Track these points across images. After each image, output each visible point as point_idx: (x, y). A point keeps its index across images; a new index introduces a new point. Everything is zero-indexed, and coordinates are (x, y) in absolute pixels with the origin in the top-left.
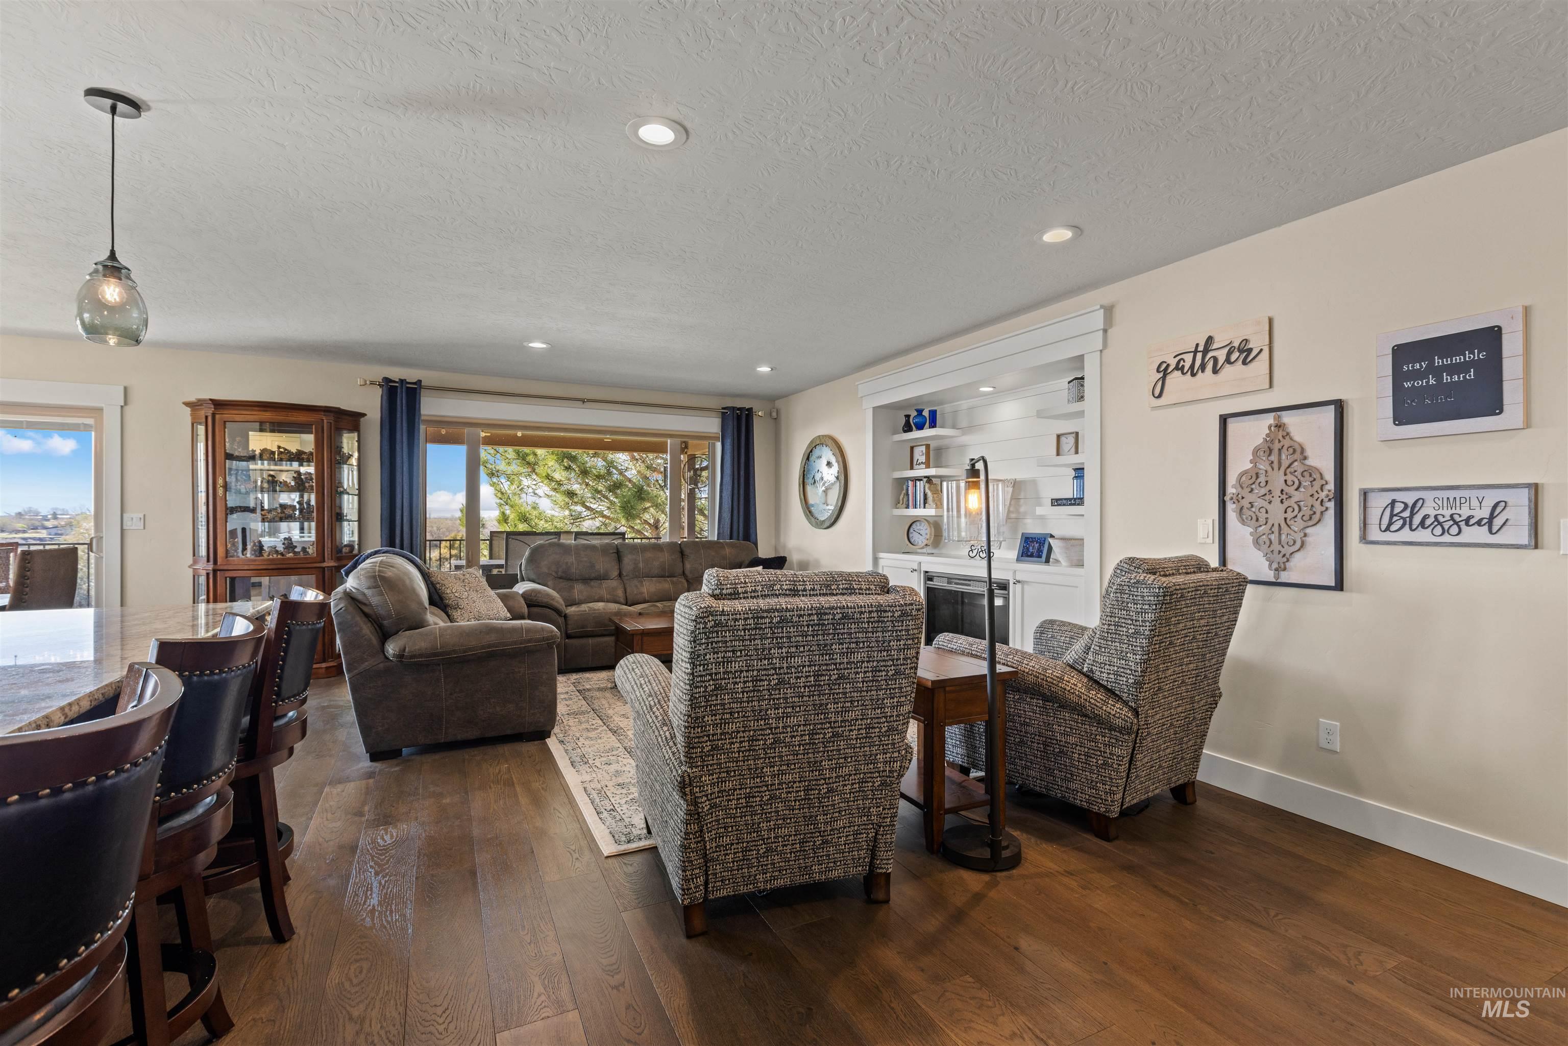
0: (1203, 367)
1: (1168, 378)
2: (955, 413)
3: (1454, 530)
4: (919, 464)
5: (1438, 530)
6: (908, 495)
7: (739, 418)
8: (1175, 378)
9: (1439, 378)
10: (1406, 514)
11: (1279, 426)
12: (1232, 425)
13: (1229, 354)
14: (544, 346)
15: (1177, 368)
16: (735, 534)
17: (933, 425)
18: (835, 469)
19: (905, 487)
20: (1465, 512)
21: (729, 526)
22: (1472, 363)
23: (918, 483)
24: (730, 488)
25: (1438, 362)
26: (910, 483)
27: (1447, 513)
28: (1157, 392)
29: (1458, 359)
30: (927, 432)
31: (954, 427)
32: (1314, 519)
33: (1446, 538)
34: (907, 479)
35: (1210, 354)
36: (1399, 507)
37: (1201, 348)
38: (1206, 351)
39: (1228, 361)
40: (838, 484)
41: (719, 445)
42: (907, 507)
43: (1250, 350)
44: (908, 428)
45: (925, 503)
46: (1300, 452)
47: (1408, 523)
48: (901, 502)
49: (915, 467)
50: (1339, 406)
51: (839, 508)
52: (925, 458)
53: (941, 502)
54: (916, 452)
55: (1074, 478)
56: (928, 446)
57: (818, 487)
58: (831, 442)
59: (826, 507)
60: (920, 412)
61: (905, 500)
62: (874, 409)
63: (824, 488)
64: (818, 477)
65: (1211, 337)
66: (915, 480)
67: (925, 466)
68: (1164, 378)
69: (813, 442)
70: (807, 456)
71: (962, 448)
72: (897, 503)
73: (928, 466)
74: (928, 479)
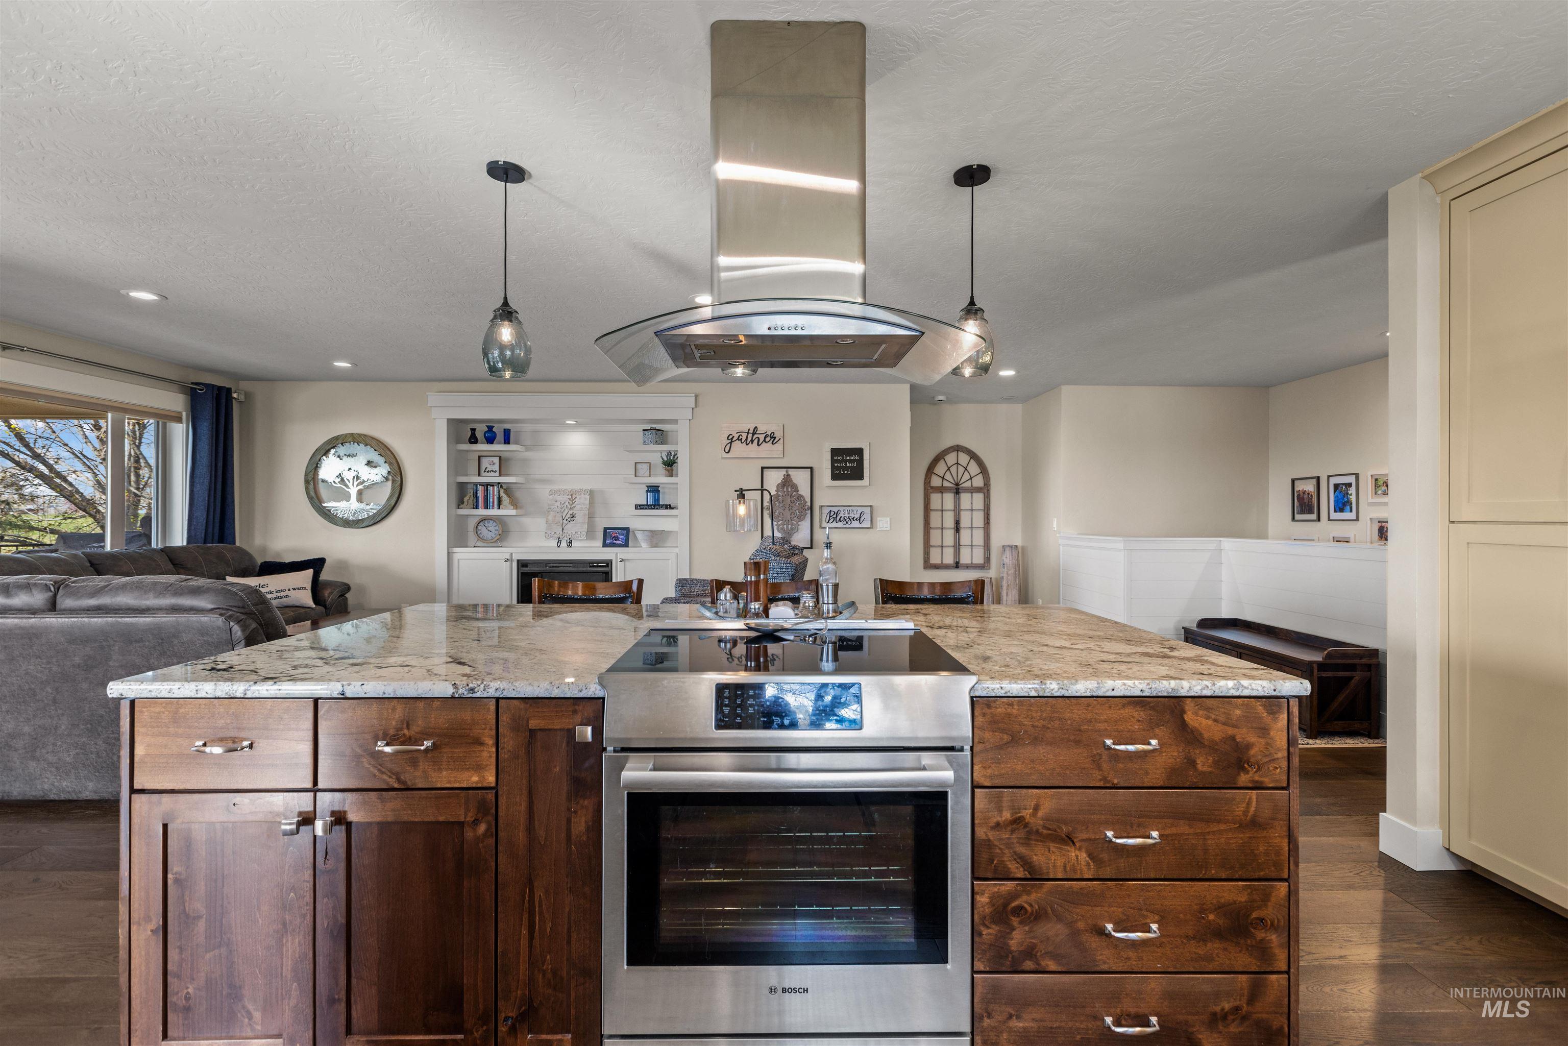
0: (752, 441)
1: (733, 443)
2: (518, 433)
3: (849, 522)
4: (488, 471)
5: (845, 522)
6: (476, 497)
7: (218, 399)
8: (737, 445)
9: (846, 464)
10: (835, 516)
11: (788, 475)
12: (766, 472)
13: (765, 437)
14: (153, 297)
15: (738, 439)
17: (507, 441)
18: (383, 469)
19: (471, 491)
20: (853, 516)
22: (855, 460)
23: (490, 488)
25: (845, 458)
26: (480, 488)
27: (847, 516)
28: (727, 450)
29: (851, 458)
30: (497, 447)
31: (517, 443)
32: (801, 518)
33: (847, 526)
34: (476, 484)
35: (756, 436)
36: (832, 513)
37: (751, 431)
38: (754, 434)
39: (764, 440)
40: (390, 483)
42: (477, 507)
43: (775, 438)
44: (473, 440)
45: (498, 505)
46: (795, 487)
47: (835, 519)
48: (466, 503)
49: (483, 473)
50: (811, 468)
51: (390, 508)
52: (496, 468)
53: (515, 504)
54: (485, 463)
55: (647, 491)
56: (500, 457)
57: (347, 486)
58: (374, 443)
59: (363, 506)
60: (490, 428)
61: (471, 501)
62: (449, 420)
63: (361, 487)
64: (348, 476)
65: (756, 427)
66: (486, 485)
67: (497, 474)
68: (731, 443)
69: (336, 438)
70: (324, 451)
71: (525, 461)
72: (460, 503)
73: (500, 475)
74: (499, 484)
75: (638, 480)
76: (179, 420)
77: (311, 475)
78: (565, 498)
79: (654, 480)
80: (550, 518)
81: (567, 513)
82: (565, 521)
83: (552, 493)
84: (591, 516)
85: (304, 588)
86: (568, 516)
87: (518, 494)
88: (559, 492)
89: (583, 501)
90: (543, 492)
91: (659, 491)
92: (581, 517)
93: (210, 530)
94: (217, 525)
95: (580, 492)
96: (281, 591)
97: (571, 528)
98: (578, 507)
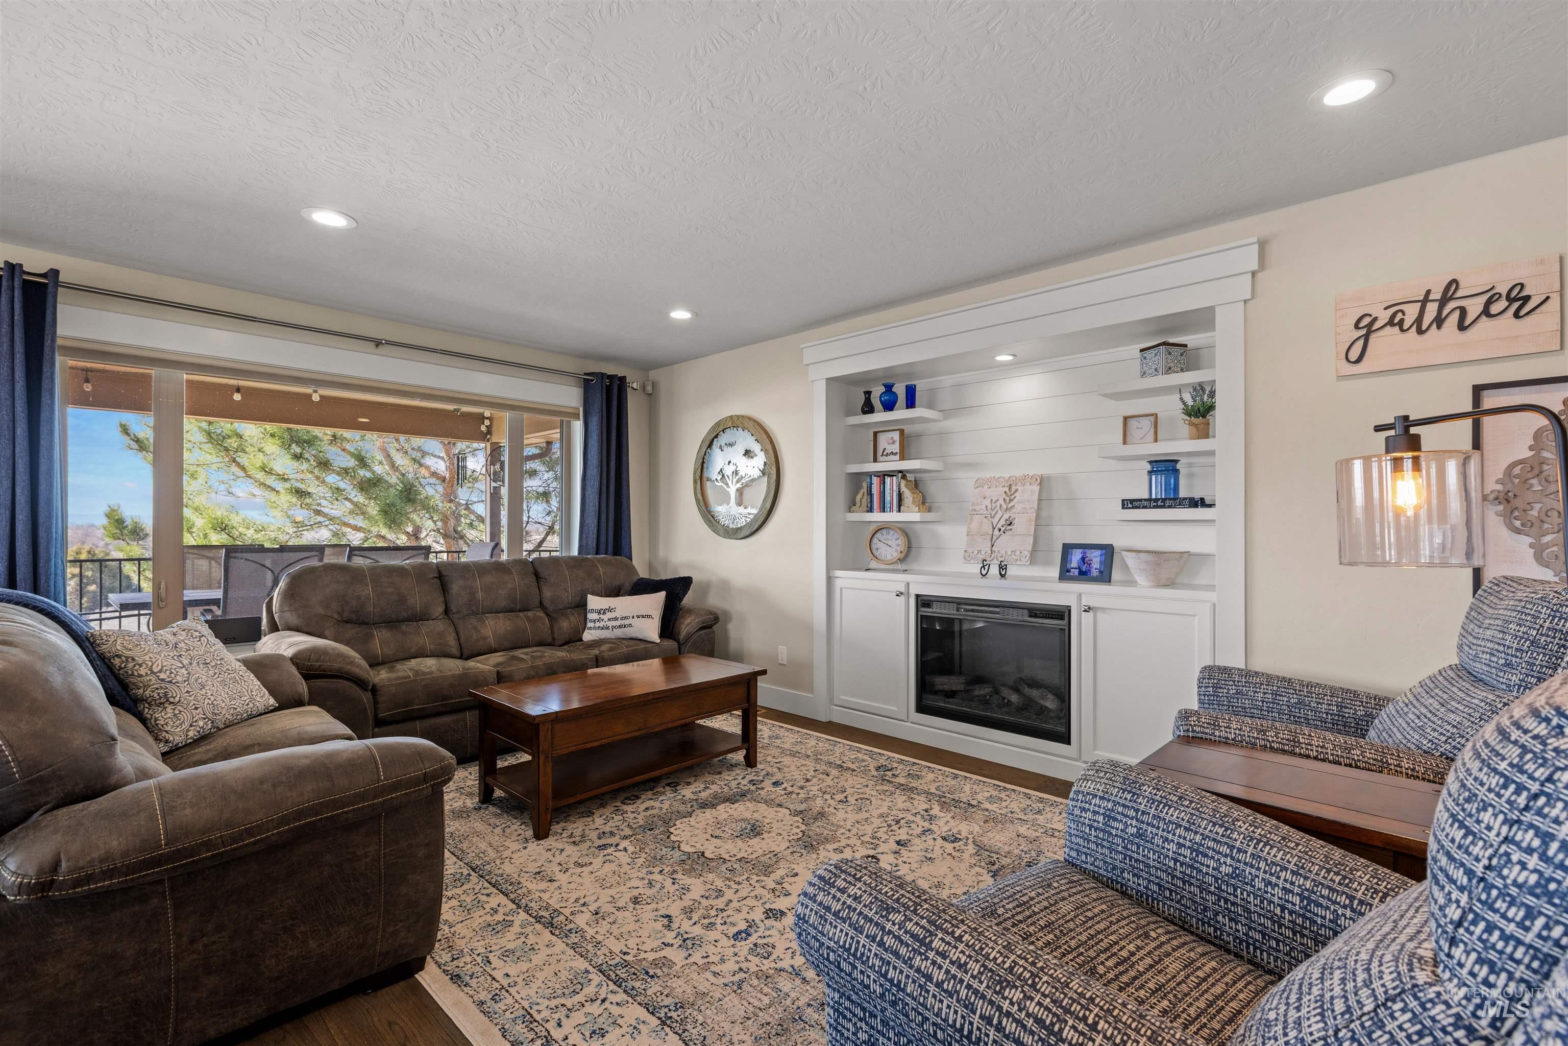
0: (1439, 321)
1: (1373, 338)
2: (933, 391)
4: (887, 455)
6: (870, 494)
7: (609, 389)
8: (1386, 338)
12: (1491, 399)
13: (1489, 303)
15: (1391, 323)
16: (602, 547)
17: (911, 403)
18: (760, 460)
19: (865, 485)
21: (595, 536)
23: (888, 480)
24: (597, 484)
26: (875, 480)
28: (1354, 354)
30: (900, 413)
31: (930, 406)
34: (870, 475)
35: (1453, 305)
37: (1436, 295)
38: (1443, 302)
39: (1486, 313)
40: (766, 478)
41: (578, 427)
42: (871, 510)
43: (1527, 298)
44: (868, 408)
45: (900, 505)
48: (858, 504)
49: (880, 458)
51: (766, 512)
52: (896, 448)
53: (925, 504)
54: (883, 440)
55: (1150, 473)
56: (902, 432)
57: (727, 484)
58: (750, 424)
59: (741, 510)
60: (889, 388)
61: (864, 501)
62: (828, 380)
63: (739, 485)
64: (729, 470)
65: (1455, 281)
66: (883, 475)
67: (897, 457)
68: (1367, 337)
69: (718, 424)
70: (710, 444)
71: (943, 435)
72: (852, 505)
73: (903, 458)
74: (903, 474)
75: (1130, 450)
76: (577, 416)
77: (698, 474)
78: (998, 493)
79: (1163, 449)
80: (974, 525)
81: (1000, 519)
82: (996, 531)
83: (979, 483)
84: (1040, 524)
85: (649, 616)
86: (1003, 522)
87: (934, 489)
88: (990, 482)
89: (1028, 495)
90: (966, 481)
91: (1176, 472)
92: (1024, 524)
95: (1024, 479)
96: (626, 618)
97: (1006, 545)
98: (1019, 507)
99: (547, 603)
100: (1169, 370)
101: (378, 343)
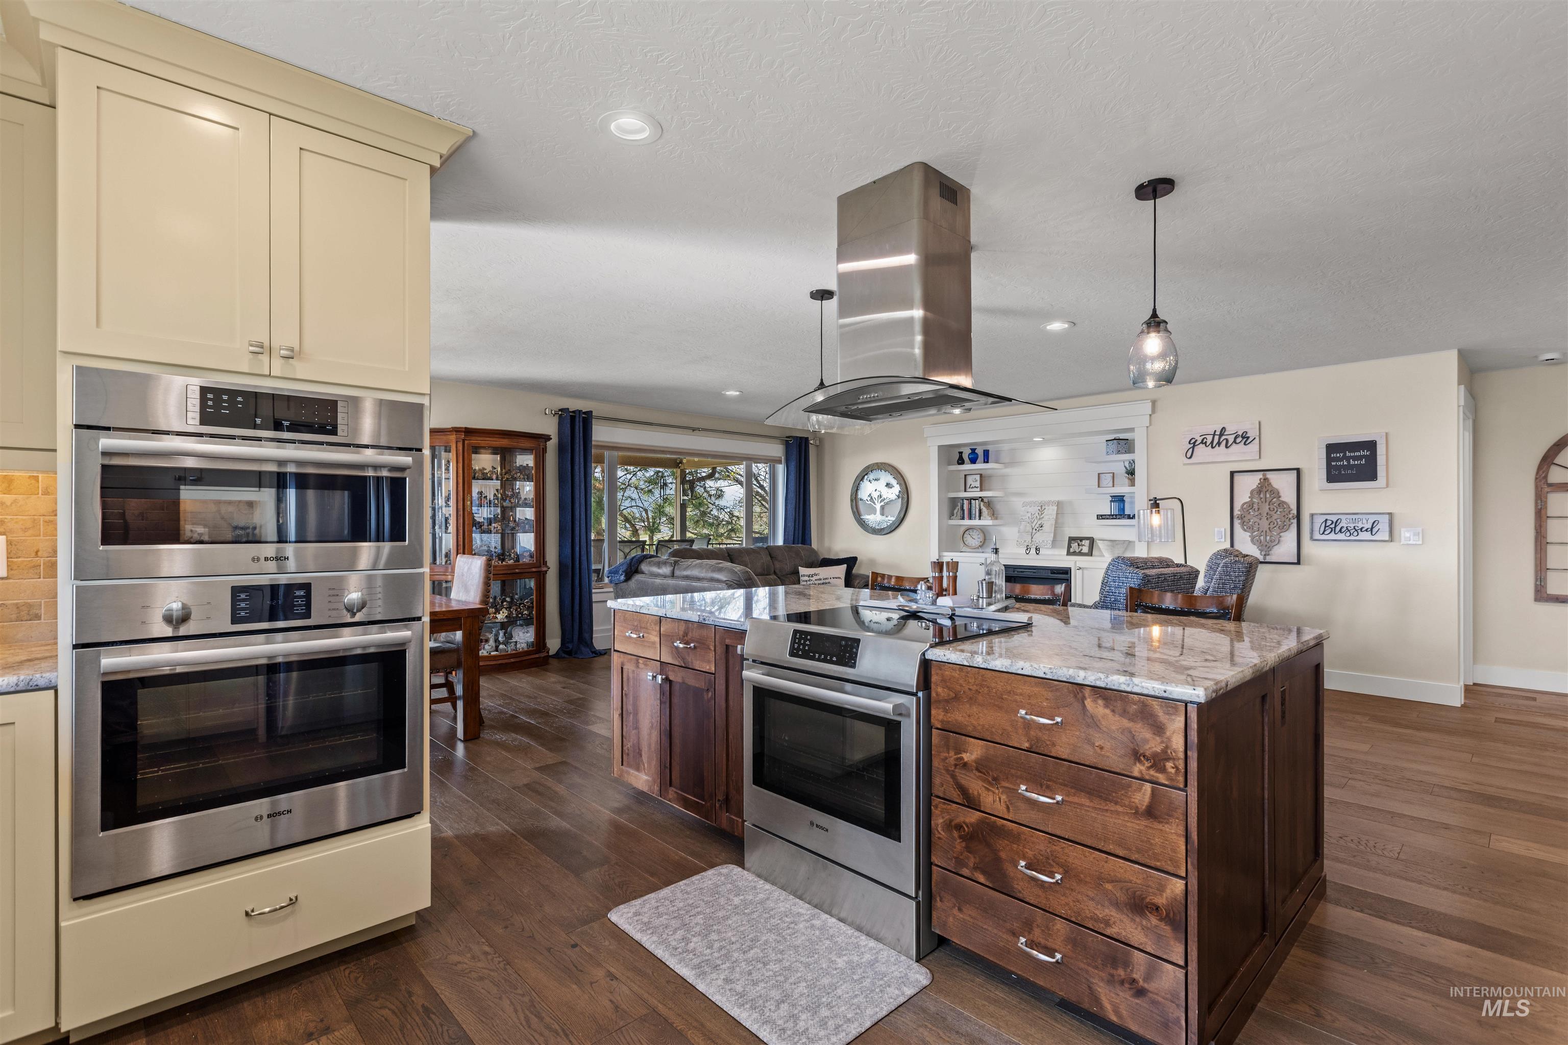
0: (1219, 444)
1: (1196, 447)
2: (998, 452)
3: (1356, 533)
4: (972, 488)
5: (1348, 534)
6: (963, 510)
7: (799, 446)
8: (1200, 449)
9: (1349, 462)
10: (1333, 526)
11: (1266, 479)
12: (1237, 477)
13: (1236, 438)
14: (738, 393)
15: (1202, 442)
16: (796, 540)
17: (986, 460)
18: (897, 489)
19: (959, 504)
20: (1360, 525)
21: (792, 535)
22: (1364, 456)
23: (973, 502)
24: (794, 502)
25: (1348, 454)
26: (966, 502)
27: (1352, 526)
28: (1189, 455)
29: (1357, 454)
30: (979, 466)
31: (997, 462)
32: (1284, 528)
33: (1352, 538)
34: (963, 499)
35: (1223, 437)
36: (1329, 523)
37: (1218, 433)
38: (1221, 435)
39: (1235, 442)
40: (900, 500)
41: (781, 469)
42: (963, 518)
43: (1248, 438)
44: (961, 461)
45: (980, 516)
46: (1276, 494)
47: (1333, 530)
48: (955, 515)
49: (968, 490)
50: (1298, 471)
51: (900, 519)
52: (978, 484)
53: (994, 515)
54: (970, 480)
55: (1111, 501)
56: (981, 475)
57: (874, 503)
58: (890, 469)
59: (884, 518)
60: (973, 450)
61: (959, 513)
62: (939, 447)
63: (882, 504)
64: (875, 495)
65: (1224, 428)
66: (970, 500)
67: (979, 489)
68: (1193, 448)
69: (868, 467)
70: (861, 478)
71: (1004, 477)
72: (951, 515)
73: (981, 490)
74: (982, 499)
75: (1101, 490)
76: (780, 462)
77: (854, 496)
78: (1035, 510)
79: (1119, 490)
80: (1022, 527)
81: (1036, 524)
82: (1034, 530)
83: (1025, 504)
84: (1058, 526)
85: (839, 578)
86: (1037, 525)
87: (999, 507)
88: (1030, 504)
89: (1051, 511)
90: (1017, 503)
91: (1123, 501)
92: (1049, 526)
93: (796, 536)
94: (801, 532)
95: (1049, 503)
96: (826, 579)
97: (1039, 538)
98: (1046, 518)
99: (777, 571)
100: (1119, 452)
101: (694, 430)
